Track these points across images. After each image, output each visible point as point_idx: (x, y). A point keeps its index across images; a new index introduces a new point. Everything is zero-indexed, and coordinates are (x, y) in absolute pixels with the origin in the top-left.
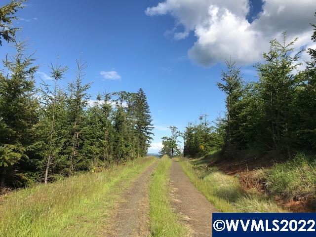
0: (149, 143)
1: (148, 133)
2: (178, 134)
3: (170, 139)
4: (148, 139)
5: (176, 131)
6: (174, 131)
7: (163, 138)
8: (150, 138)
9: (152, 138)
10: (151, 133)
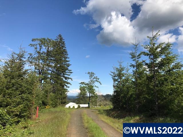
0: (67, 88)
1: (66, 78)
2: (95, 79)
3: (87, 84)
4: (66, 84)
5: (94, 77)
6: (91, 76)
7: (81, 83)
8: (68, 83)
9: (70, 83)
10: (69, 78)
